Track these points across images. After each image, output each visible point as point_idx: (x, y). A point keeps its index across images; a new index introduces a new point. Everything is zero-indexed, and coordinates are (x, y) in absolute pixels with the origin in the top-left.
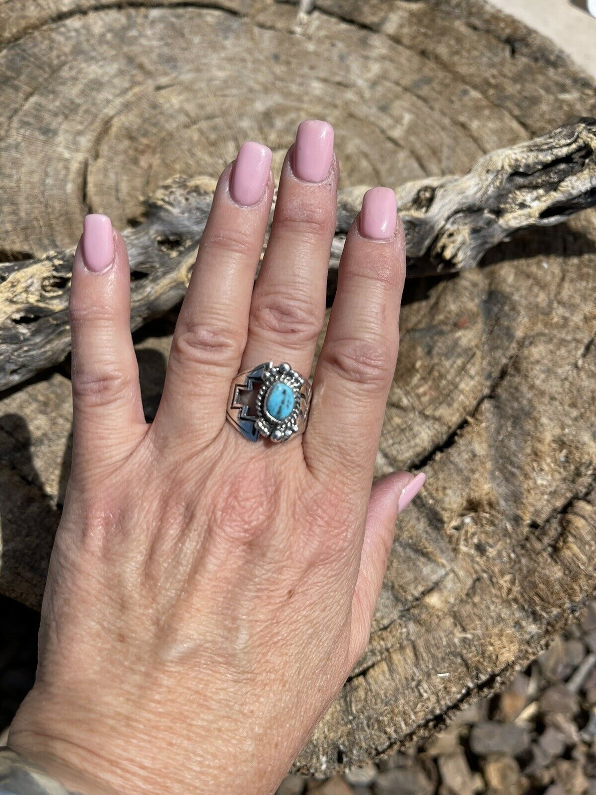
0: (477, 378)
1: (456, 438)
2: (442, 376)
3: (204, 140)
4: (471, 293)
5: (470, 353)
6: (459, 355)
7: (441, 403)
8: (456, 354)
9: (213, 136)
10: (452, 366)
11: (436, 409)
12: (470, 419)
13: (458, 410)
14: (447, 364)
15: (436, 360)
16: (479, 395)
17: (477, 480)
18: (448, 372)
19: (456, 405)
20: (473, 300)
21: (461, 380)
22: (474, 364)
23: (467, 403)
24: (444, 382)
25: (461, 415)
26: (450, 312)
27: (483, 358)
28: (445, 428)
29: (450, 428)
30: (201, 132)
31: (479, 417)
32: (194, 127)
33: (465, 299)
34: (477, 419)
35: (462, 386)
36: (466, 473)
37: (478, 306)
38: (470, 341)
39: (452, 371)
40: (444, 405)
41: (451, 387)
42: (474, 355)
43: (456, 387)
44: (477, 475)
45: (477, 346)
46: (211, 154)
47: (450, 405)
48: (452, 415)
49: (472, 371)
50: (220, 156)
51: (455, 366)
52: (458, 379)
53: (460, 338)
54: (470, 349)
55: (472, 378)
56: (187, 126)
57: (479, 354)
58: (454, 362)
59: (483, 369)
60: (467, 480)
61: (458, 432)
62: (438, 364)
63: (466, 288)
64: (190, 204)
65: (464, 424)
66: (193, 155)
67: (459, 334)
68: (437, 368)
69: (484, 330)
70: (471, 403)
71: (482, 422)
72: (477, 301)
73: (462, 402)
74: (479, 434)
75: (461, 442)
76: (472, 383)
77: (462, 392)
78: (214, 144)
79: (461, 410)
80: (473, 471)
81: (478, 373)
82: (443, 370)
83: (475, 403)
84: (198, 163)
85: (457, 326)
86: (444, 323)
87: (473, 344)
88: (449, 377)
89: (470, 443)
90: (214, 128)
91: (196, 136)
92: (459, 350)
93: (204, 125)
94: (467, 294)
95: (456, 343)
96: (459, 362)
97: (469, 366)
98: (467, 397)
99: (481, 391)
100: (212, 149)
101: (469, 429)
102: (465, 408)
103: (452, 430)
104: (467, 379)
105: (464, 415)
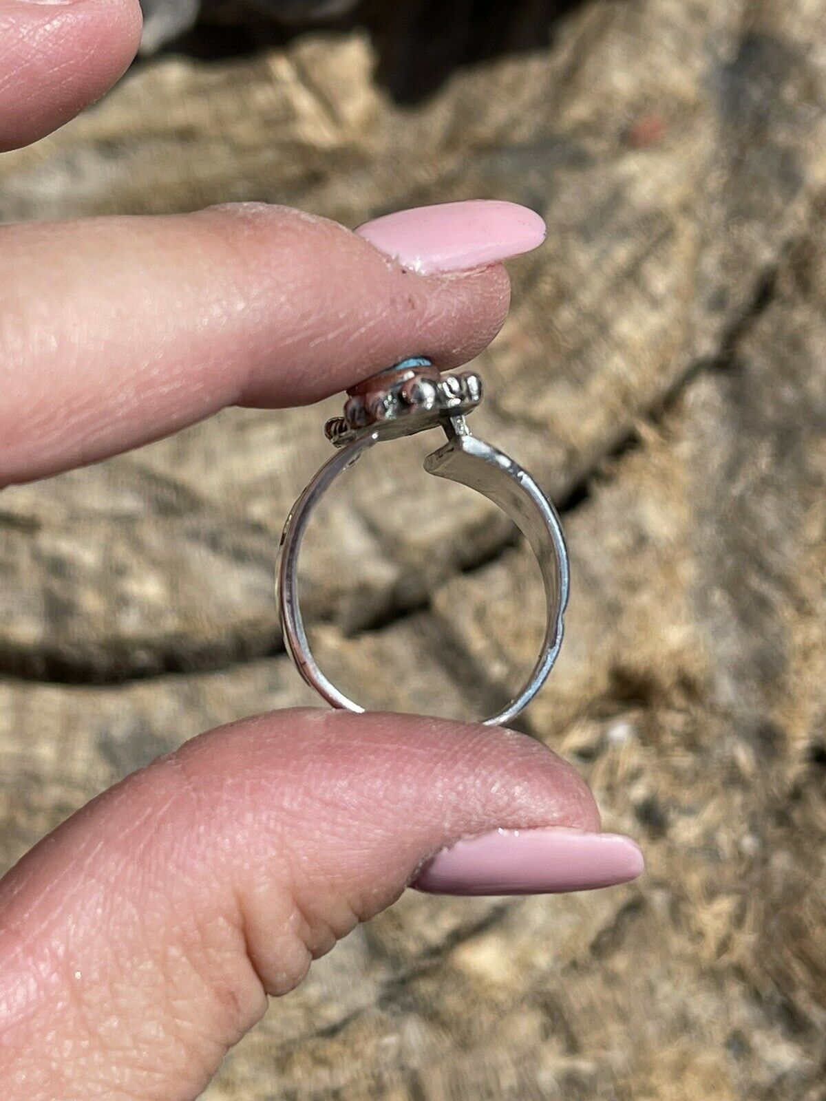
0: (673, 305)
1: (596, 488)
2: (563, 295)
4: (683, 39)
5: (658, 229)
6: (624, 232)
7: (551, 378)
8: (613, 229)
10: (597, 265)
11: (536, 393)
12: (647, 432)
14: (583, 257)
16: (679, 362)
17: (643, 614)
18: (582, 282)
19: (598, 386)
20: (682, 58)
21: (621, 308)
22: (666, 264)
23: (634, 379)
24: (566, 315)
25: (613, 416)
26: (608, 98)
27: (703, 244)
28: (557, 456)
29: (572, 454)
31: (672, 424)
33: (660, 57)
34: (666, 430)
35: (623, 327)
36: (610, 591)
37: (704, 82)
38: (664, 188)
39: (597, 283)
40: (561, 385)
41: (588, 330)
42: (669, 234)
43: (603, 327)
44: (645, 599)
45: (686, 208)
47: (578, 383)
48: (584, 414)
51: (607, 265)
52: (609, 307)
53: (631, 180)
54: (661, 215)
55: (655, 303)
57: (687, 231)
58: (605, 254)
59: (697, 280)
60: (612, 612)
61: (605, 465)
63: (666, 23)
65: (626, 445)
67: (632, 164)
68: (554, 269)
69: (715, 159)
71: (679, 440)
72: (700, 64)
74: (664, 477)
75: (606, 499)
76: (655, 320)
77: (621, 346)
79: (615, 400)
80: (633, 586)
81: (676, 291)
82: (569, 277)
83: (664, 382)
85: (630, 140)
86: (588, 128)
87: (671, 199)
88: (587, 298)
89: (632, 501)
92: (624, 216)
94: (669, 41)
95: (617, 196)
96: (622, 254)
97: (649, 267)
98: (634, 362)
99: (688, 343)
101: (635, 459)
102: (626, 397)
103: (584, 462)
104: (640, 307)
105: (624, 418)
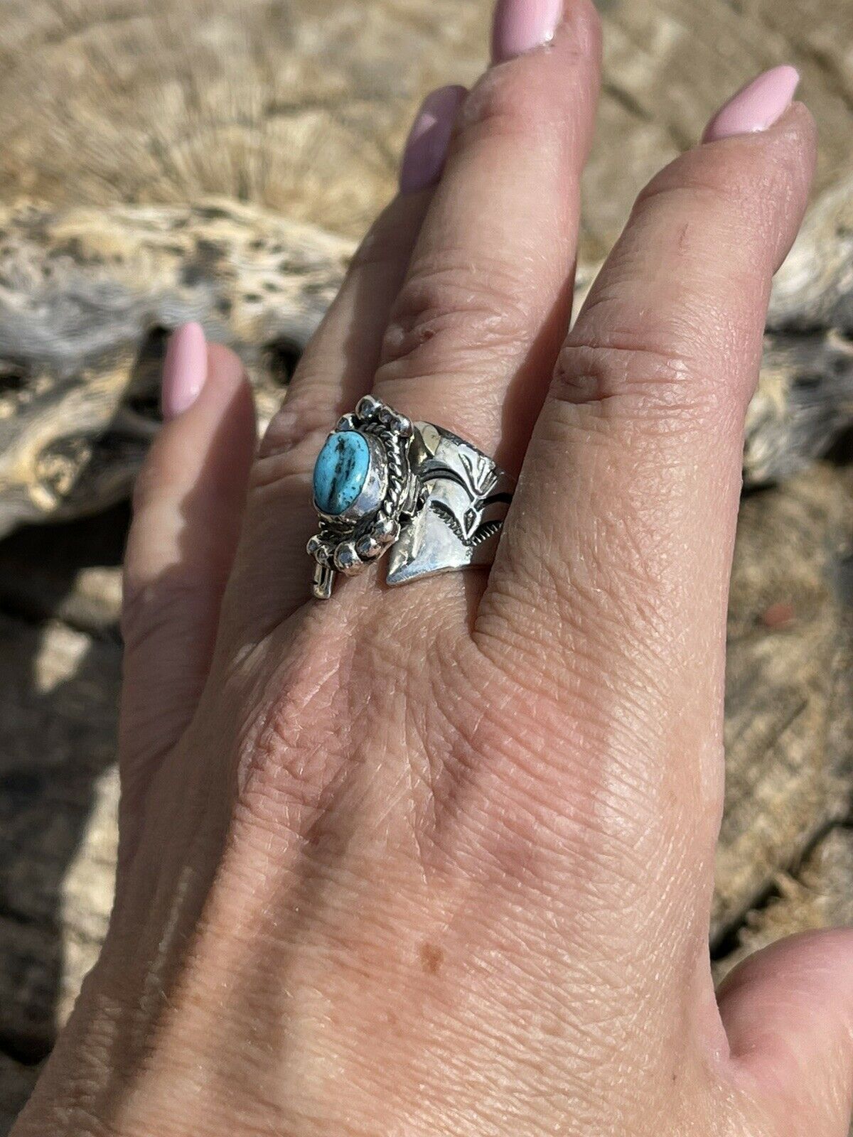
0: (808, 771)
1: (744, 935)
3: (98, 78)
4: (806, 534)
5: (794, 701)
6: (761, 707)
8: (752, 702)
9: (125, 68)
13: (750, 856)
16: (815, 822)
19: (745, 844)
20: (808, 555)
21: (762, 774)
22: (800, 733)
23: (777, 838)
25: (758, 871)
27: (830, 714)
29: (725, 905)
30: (93, 54)
31: (807, 875)
32: (76, 40)
33: (788, 552)
34: (803, 884)
35: (766, 790)
37: (825, 572)
38: (794, 667)
42: (802, 707)
43: (748, 792)
45: (815, 684)
46: (117, 117)
48: (735, 869)
49: (796, 750)
50: (143, 123)
51: (749, 734)
52: (753, 772)
53: (765, 660)
54: (793, 690)
55: (793, 769)
56: (53, 37)
57: (817, 704)
58: (747, 725)
59: (827, 747)
61: (752, 916)
63: (791, 522)
64: (54, 285)
65: (767, 896)
66: (66, 118)
67: (765, 646)
69: (838, 640)
70: (789, 839)
71: (817, 891)
72: (821, 558)
73: (763, 839)
76: (793, 784)
77: (763, 807)
78: (125, 88)
79: (759, 856)
81: (810, 758)
83: (801, 839)
84: (79, 141)
85: (762, 624)
87: (802, 676)
90: (130, 46)
91: (77, 66)
92: (762, 691)
93: (101, 35)
94: (794, 537)
95: (755, 672)
96: (761, 725)
97: (786, 737)
98: (777, 822)
99: (821, 804)
100: (121, 103)
101: (778, 910)
102: (770, 852)
103: (734, 912)
104: (779, 772)
105: (769, 871)
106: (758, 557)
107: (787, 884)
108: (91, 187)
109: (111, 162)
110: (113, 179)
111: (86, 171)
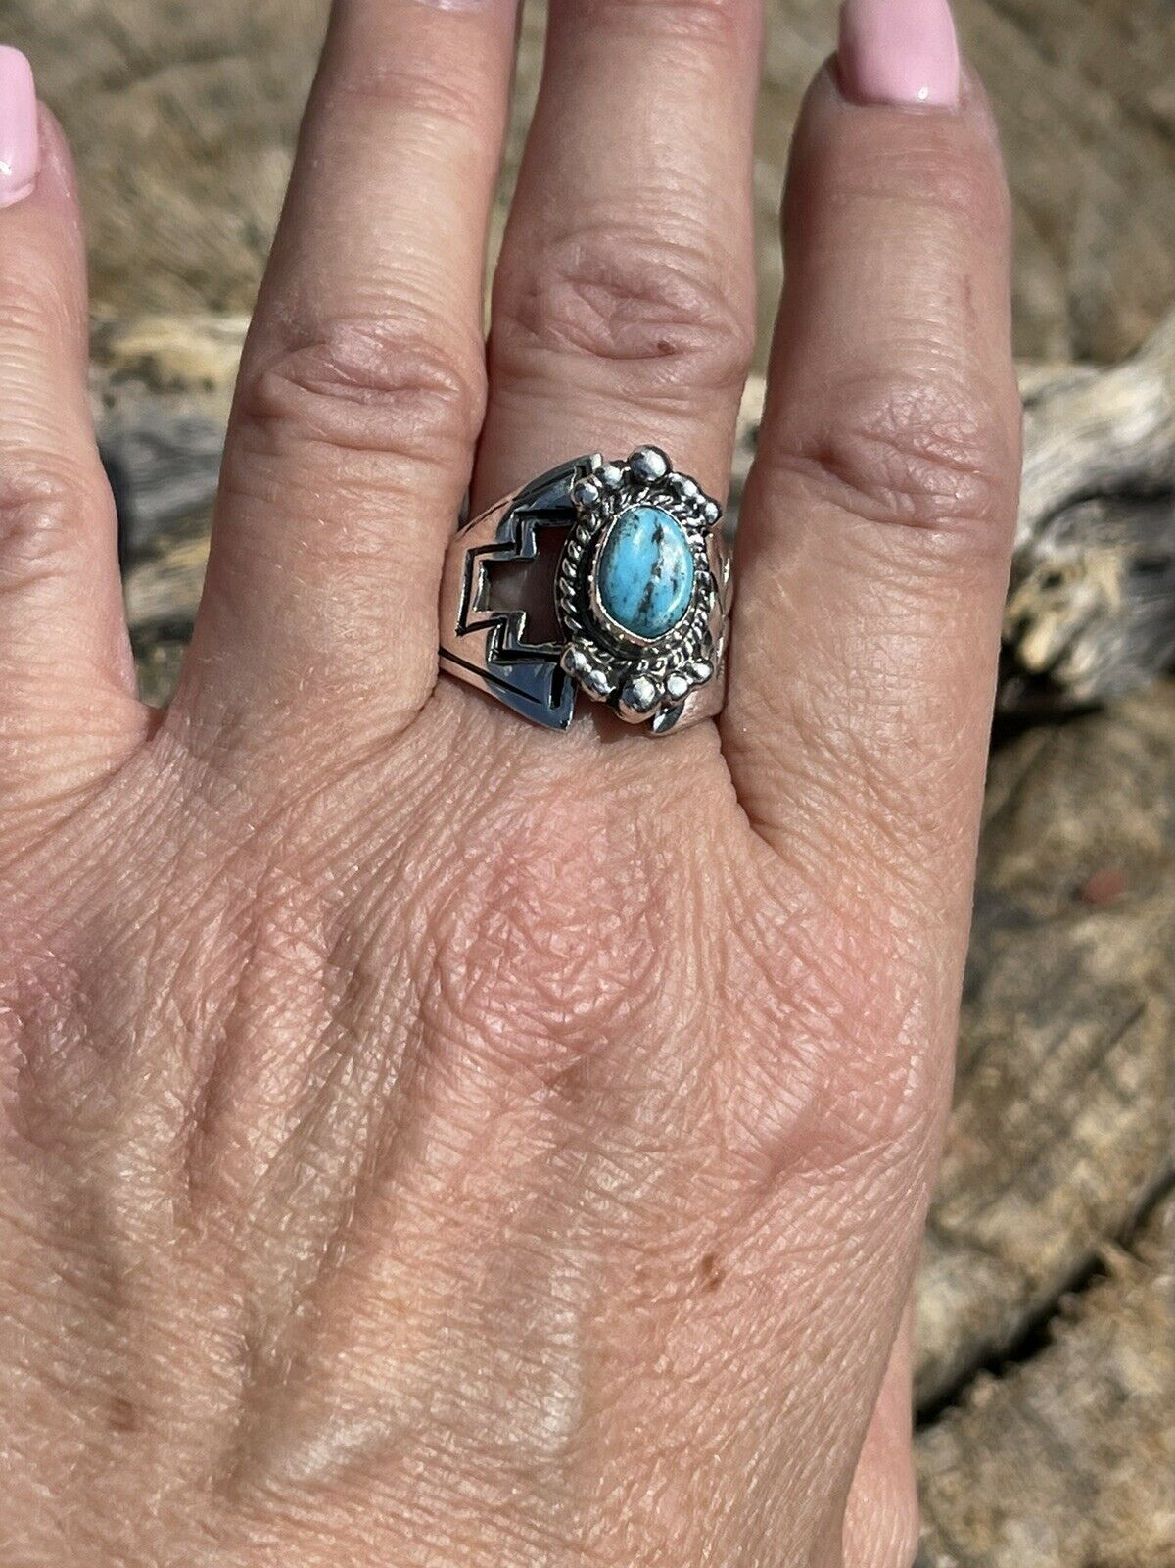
0: (1146, 1102)
1: (1057, 1327)
2: (1012, 1087)
3: (175, 140)
4: (1143, 777)
5: (1126, 1005)
6: (1081, 1013)
7: (1002, 1189)
8: (1070, 1006)
9: (210, 127)
10: (1051, 1050)
11: (983, 1209)
13: (1066, 1219)
14: (1035, 1041)
15: (993, 1025)
16: (1154, 1171)
17: (1124, 1491)
18: (1036, 1071)
19: (1058, 1200)
20: (1146, 804)
21: (1083, 1105)
22: (1135, 1050)
23: (1103, 1193)
24: (1018, 1111)
25: (1077, 1239)
26: (1057, 845)
28: (1012, 1288)
29: (1030, 1285)
30: (168, 107)
31: (1144, 1246)
32: (144, 88)
33: (1118, 800)
34: (1138, 1258)
35: (1087, 1128)
36: (1084, 1462)
37: (1167, 829)
38: (1127, 958)
39: (1054, 1071)
40: (1014, 1198)
41: (1045, 1130)
42: (1139, 1013)
43: (1064, 1130)
44: (1125, 1474)
45: (1155, 982)
46: (199, 193)
47: (1035, 1198)
48: (1045, 1236)
49: (1130, 1074)
50: (234, 202)
51: (1065, 1050)
52: (1071, 1103)
53: (1088, 947)
54: (1126, 990)
55: (1126, 1099)
56: (114, 83)
57: (1158, 1009)
58: (1063, 1037)
60: (1085, 1492)
61: (1067, 1301)
62: (1001, 1039)
63: (1123, 759)
64: (119, 419)
65: (1089, 1275)
66: (129, 192)
67: (1087, 930)
68: (997, 1054)
70: (1119, 1194)
71: (1158, 1270)
72: (1164, 810)
73: (1083, 1193)
74: (1143, 1317)
75: (1072, 1342)
76: (1125, 1120)
77: (1085, 1151)
78: (210, 155)
79: (1079, 1218)
80: (1111, 1457)
81: (1149, 1084)
82: (1017, 1065)
83: (1136, 1195)
84: (147, 225)
85: (1083, 899)
86: (1032, 884)
87: (1138, 969)
88: (1040, 1092)
89: (1105, 1348)
90: (219, 96)
91: (146, 123)
92: (1082, 990)
93: (178, 81)
94: (1127, 780)
95: (1073, 964)
96: (1081, 1037)
97: (1116, 1054)
98: (1103, 1171)
100: (204, 174)
101: (1104, 1293)
102: (1092, 1212)
103: (1043, 1294)
104: (1105, 1102)
105: (1091, 1239)
106: (1078, 807)
107: (1115, 1258)
108: (164, 288)
109: (191, 255)
110: (193, 279)
111: (156, 266)
